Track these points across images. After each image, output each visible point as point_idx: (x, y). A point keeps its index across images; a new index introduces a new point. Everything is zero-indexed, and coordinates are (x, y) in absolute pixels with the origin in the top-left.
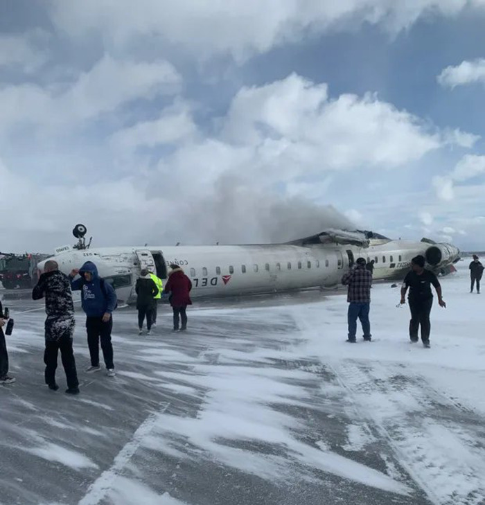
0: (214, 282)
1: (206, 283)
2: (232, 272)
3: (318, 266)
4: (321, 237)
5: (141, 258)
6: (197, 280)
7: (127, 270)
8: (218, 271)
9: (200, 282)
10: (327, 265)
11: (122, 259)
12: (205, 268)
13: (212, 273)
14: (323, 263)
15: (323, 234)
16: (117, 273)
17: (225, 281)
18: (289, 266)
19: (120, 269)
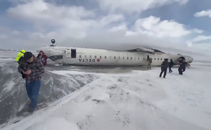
0: (94, 60)
1: (91, 61)
2: (101, 58)
3: (135, 59)
4: (137, 50)
5: (67, 50)
6: (87, 59)
7: (62, 54)
8: (96, 57)
9: (89, 60)
10: (138, 59)
11: (61, 50)
12: (90, 56)
13: (93, 58)
14: (137, 58)
15: (138, 49)
16: (58, 55)
17: (98, 61)
18: (124, 58)
19: (59, 53)
